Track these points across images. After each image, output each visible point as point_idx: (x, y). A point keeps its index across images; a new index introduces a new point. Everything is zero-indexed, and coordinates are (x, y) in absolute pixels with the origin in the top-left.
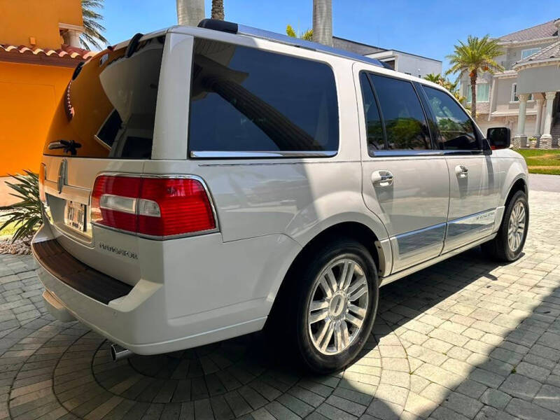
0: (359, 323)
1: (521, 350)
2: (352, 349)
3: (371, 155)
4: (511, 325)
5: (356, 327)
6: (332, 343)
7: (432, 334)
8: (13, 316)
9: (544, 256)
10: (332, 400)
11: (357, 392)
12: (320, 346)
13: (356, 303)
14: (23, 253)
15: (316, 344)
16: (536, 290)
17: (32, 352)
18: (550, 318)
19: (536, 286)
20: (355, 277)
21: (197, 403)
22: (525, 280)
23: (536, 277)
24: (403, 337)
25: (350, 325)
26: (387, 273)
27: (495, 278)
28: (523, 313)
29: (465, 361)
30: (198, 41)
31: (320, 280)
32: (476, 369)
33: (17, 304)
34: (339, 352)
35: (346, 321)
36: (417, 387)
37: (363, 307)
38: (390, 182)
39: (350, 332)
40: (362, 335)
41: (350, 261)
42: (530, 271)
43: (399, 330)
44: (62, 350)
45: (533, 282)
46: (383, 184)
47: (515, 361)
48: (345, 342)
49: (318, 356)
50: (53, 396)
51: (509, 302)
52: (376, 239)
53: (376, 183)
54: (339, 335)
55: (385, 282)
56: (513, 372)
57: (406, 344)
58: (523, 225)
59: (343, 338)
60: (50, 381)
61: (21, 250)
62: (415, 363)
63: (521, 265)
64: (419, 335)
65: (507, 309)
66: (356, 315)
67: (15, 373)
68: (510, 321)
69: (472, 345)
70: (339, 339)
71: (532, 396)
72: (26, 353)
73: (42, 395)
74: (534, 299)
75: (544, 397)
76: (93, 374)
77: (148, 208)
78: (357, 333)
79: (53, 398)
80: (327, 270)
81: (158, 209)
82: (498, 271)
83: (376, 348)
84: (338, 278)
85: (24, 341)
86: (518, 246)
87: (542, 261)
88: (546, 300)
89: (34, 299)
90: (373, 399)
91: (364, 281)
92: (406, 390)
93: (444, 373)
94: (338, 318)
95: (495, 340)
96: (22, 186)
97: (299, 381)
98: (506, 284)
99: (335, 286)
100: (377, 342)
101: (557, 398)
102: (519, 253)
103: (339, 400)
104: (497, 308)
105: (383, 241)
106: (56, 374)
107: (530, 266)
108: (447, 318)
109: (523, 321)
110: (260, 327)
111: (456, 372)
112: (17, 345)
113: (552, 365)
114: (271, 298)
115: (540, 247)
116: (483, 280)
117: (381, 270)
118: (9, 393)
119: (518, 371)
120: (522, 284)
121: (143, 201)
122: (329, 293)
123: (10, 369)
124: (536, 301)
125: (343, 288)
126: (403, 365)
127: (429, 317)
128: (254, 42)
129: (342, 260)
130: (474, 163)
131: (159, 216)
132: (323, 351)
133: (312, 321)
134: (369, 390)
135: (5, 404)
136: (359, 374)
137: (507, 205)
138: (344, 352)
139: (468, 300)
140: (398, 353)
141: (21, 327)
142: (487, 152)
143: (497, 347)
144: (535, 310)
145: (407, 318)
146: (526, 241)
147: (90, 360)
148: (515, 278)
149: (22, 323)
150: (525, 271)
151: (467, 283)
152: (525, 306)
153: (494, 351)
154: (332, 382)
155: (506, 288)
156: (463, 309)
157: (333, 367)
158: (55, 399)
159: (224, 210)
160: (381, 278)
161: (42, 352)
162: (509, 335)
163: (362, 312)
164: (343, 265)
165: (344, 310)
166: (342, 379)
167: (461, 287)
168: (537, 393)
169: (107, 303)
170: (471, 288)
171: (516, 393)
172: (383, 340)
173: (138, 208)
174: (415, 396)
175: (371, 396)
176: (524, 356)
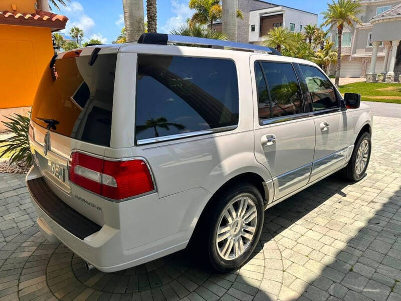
0: (250, 237)
1: (358, 253)
2: (245, 254)
3: (261, 124)
4: (353, 234)
5: (248, 240)
6: (232, 251)
7: (299, 241)
8: (15, 225)
9: (379, 176)
10: (231, 291)
11: (248, 285)
13: (249, 224)
14: (17, 173)
15: (222, 255)
16: (372, 205)
17: (30, 253)
18: (379, 228)
19: (372, 202)
20: (249, 207)
21: (143, 293)
22: (365, 197)
23: (372, 194)
24: (280, 242)
25: (244, 239)
26: (270, 201)
27: (344, 195)
28: (361, 224)
29: (319, 262)
31: (224, 213)
32: (327, 268)
33: (17, 214)
34: (237, 256)
35: (242, 236)
36: (287, 282)
37: (253, 226)
38: (274, 142)
39: (244, 243)
40: (252, 245)
41: (245, 198)
42: (368, 189)
43: (278, 237)
44: (51, 252)
45: (370, 199)
46: (269, 144)
47: (352, 262)
48: (241, 249)
49: (222, 262)
50: (47, 287)
51: (353, 215)
52: (263, 180)
53: (264, 144)
54: (237, 244)
55: (268, 207)
56: (351, 270)
57: (282, 249)
58: (366, 156)
59: (239, 247)
60: (45, 276)
61: (16, 170)
62: (287, 263)
63: (364, 184)
64: (290, 241)
65: (350, 221)
66: (248, 232)
67: (21, 270)
68: (352, 231)
69: (326, 249)
70: (237, 249)
71: (361, 288)
72: (26, 254)
73: (40, 287)
74: (370, 212)
75: (370, 290)
76: (73, 271)
77: (108, 180)
78: (248, 244)
79: (47, 290)
80: (230, 206)
81: (115, 181)
82: (347, 189)
83: (261, 251)
84: (236, 210)
85: (24, 245)
86: (362, 170)
87: (378, 181)
88: (379, 213)
89: (29, 211)
90: (258, 290)
91: (255, 209)
92: (280, 284)
93: (306, 271)
94: (236, 236)
95: (341, 245)
96: (14, 124)
97: (209, 278)
98: (352, 200)
99: (234, 214)
100: (262, 247)
101: (378, 290)
102: (363, 174)
103: (236, 291)
104: (344, 220)
105: (268, 182)
106: (48, 271)
107: (370, 185)
108: (310, 227)
109: (361, 231)
110: (184, 247)
111: (313, 270)
112: (19, 249)
113: (376, 265)
115: (378, 169)
116: (337, 196)
117: (266, 200)
118: (18, 286)
119: (354, 270)
120: (363, 200)
121: (105, 176)
122: (230, 220)
123: (17, 266)
124: (371, 215)
125: (240, 216)
126: (278, 265)
127: (298, 227)
128: (179, 51)
129: (239, 198)
130: (336, 117)
131: (116, 186)
132: (226, 258)
133: (218, 240)
134: (256, 284)
135: (16, 294)
136: (249, 272)
138: (240, 257)
139: (325, 213)
140: (276, 255)
141: (21, 233)
142: (343, 109)
143: (342, 251)
144: (370, 221)
145: (283, 228)
146: (369, 163)
147: (70, 260)
148: (358, 195)
149: (22, 230)
150: (365, 189)
151: (326, 199)
152: (363, 218)
153: (340, 254)
154: (231, 277)
155: (351, 203)
156: (322, 221)
157: (233, 267)
158: (49, 290)
160: (266, 204)
161: (37, 253)
162: (351, 242)
163: (253, 229)
164: (240, 201)
165: (241, 229)
166: (238, 275)
167: (320, 203)
168: (365, 287)
169: (83, 239)
170: (328, 202)
171: (351, 287)
172: (266, 245)
173: (101, 178)
174: (286, 289)
175: (257, 288)
176: (359, 258)
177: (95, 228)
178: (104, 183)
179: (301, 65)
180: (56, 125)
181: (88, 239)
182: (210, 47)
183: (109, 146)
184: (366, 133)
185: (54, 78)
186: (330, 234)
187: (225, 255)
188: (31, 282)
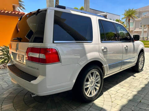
0: (98, 88)
1: (142, 96)
2: (96, 95)
3: (101, 42)
7: (118, 92)
10: (90, 109)
11: (97, 107)
12: (87, 94)
13: (97, 83)
15: (86, 94)
16: (147, 80)
20: (97, 76)
22: (144, 77)
24: (110, 92)
25: (95, 89)
27: (135, 77)
28: (143, 86)
29: (127, 99)
30: (56, 12)
31: (87, 76)
32: (130, 101)
33: (2, 83)
34: (92, 96)
36: (114, 106)
37: (99, 84)
38: (107, 50)
39: (95, 91)
40: (99, 91)
41: (96, 71)
42: (145, 75)
43: (109, 90)
44: (15, 95)
45: (146, 78)
46: (105, 50)
47: (141, 99)
48: (94, 93)
49: (87, 97)
51: (139, 83)
52: (103, 65)
53: (103, 50)
54: (92, 91)
55: (105, 77)
56: (140, 102)
57: (111, 94)
58: (143, 62)
59: (93, 92)
60: (12, 104)
61: (2, 68)
62: (113, 99)
64: (114, 92)
65: (138, 85)
66: (97, 86)
67: (3, 101)
68: (139, 88)
69: (129, 95)
70: (92, 93)
71: (145, 108)
72: (5, 96)
73: (10, 107)
74: (146, 82)
77: (42, 56)
78: (97, 91)
80: (89, 73)
81: (45, 56)
82: (136, 75)
83: (102, 95)
84: (92, 76)
85: (4, 93)
86: (142, 68)
87: (148, 72)
89: (6, 81)
90: (102, 109)
91: (99, 77)
92: (111, 107)
93: (121, 102)
94: (92, 87)
95: (135, 93)
96: (2, 50)
97: (81, 104)
98: (138, 78)
99: (91, 78)
100: (103, 94)
102: (142, 70)
103: (93, 109)
104: (136, 85)
105: (105, 66)
106: (14, 102)
107: (145, 73)
108: (122, 87)
109: (143, 88)
110: (71, 89)
111: (124, 101)
112: (3, 94)
114: (74, 81)
115: (148, 68)
116: (132, 77)
117: (104, 74)
118: (1, 107)
119: (142, 101)
121: (41, 54)
122: (90, 80)
123: (1, 100)
125: (94, 78)
126: (110, 100)
127: (117, 87)
128: (70, 12)
129: (93, 71)
130: (130, 44)
131: (45, 58)
133: (85, 87)
134: (101, 106)
135: (0, 110)
136: (98, 102)
137: (139, 56)
138: (94, 96)
139: (128, 82)
140: (109, 96)
141: (3, 89)
142: (133, 42)
143: (136, 95)
144: (146, 85)
145: (111, 87)
146: (144, 66)
147: (23, 98)
148: (141, 77)
150: (143, 74)
151: (127, 78)
152: (143, 84)
154: (91, 104)
156: (127, 85)
157: (91, 100)
158: (14, 108)
159: (62, 57)
160: (104, 76)
161: (10, 96)
162: (139, 92)
163: (99, 85)
164: (94, 72)
165: (94, 84)
166: (93, 103)
167: (125, 79)
168: (147, 108)
169: (30, 82)
170: (128, 79)
171: (141, 107)
173: (39, 56)
174: (113, 108)
175: (101, 108)
176: (143, 98)
178: (40, 57)
180: (21, 40)
181: (32, 82)
183: (43, 43)
184: (142, 53)
186: (130, 89)
187: (88, 94)
188: (7, 105)
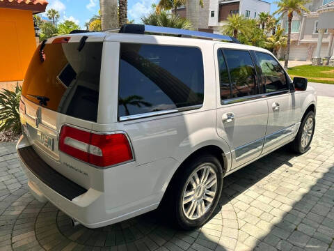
0: (210, 200)
1: (302, 215)
2: (206, 215)
3: (222, 104)
4: (297, 198)
5: (209, 202)
6: (196, 212)
7: (252, 204)
8: (5, 187)
9: (321, 150)
10: (194, 246)
11: (209, 241)
12: (190, 216)
13: (210, 189)
14: (4, 141)
15: (187, 215)
16: (315, 174)
17: (20, 212)
18: (320, 194)
19: (315, 171)
20: (210, 175)
21: (119, 246)
22: (309, 167)
23: (315, 165)
24: (236, 205)
25: (206, 202)
26: (228, 170)
27: (291, 165)
28: (304, 190)
29: (269, 222)
31: (190, 179)
32: (275, 227)
34: (199, 217)
35: (204, 200)
36: (242, 238)
37: (214, 191)
38: (233, 119)
39: (206, 205)
40: (212, 206)
41: (207, 167)
42: (313, 161)
43: (233, 201)
44: (38, 210)
45: (313, 169)
46: (228, 121)
47: (297, 223)
48: (203, 211)
49: (188, 222)
50: (36, 241)
51: (298, 183)
52: (222, 152)
53: (224, 121)
54: (199, 206)
55: (226, 175)
56: (296, 229)
57: (237, 210)
58: (311, 132)
59: (201, 209)
60: (33, 232)
62: (242, 223)
63: (308, 156)
64: (245, 205)
65: (296, 188)
66: (209, 196)
67: (13, 226)
69: (274, 212)
70: (199, 210)
71: (304, 245)
72: (16, 213)
73: (30, 240)
74: (312, 180)
75: (311, 246)
77: (95, 151)
78: (209, 206)
80: (195, 173)
82: (294, 160)
83: (220, 212)
84: (200, 177)
86: (307, 144)
87: (321, 153)
88: (320, 182)
89: (16, 175)
90: (217, 245)
91: (215, 176)
92: (236, 241)
93: (258, 229)
94: (199, 199)
95: (287, 208)
97: (174, 236)
98: (298, 170)
99: (198, 180)
100: (220, 209)
101: (318, 247)
102: (307, 148)
103: (199, 246)
104: (291, 187)
105: (227, 153)
106: (36, 227)
107: (313, 157)
108: (261, 193)
109: (305, 196)
110: (155, 208)
111: (263, 228)
112: (11, 207)
113: (318, 226)
115: (320, 143)
116: (284, 166)
117: (224, 168)
118: (11, 239)
119: (298, 229)
120: (307, 170)
121: (92, 146)
122: (194, 185)
123: (9, 223)
124: (313, 183)
125: (205, 183)
126: (234, 224)
127: (250, 193)
128: (154, 39)
129: (202, 166)
131: (102, 155)
132: (190, 218)
133: (184, 203)
134: (215, 239)
135: (10, 246)
136: (209, 229)
137: (302, 121)
138: (202, 217)
139: (274, 180)
140: (232, 216)
141: (11, 194)
142: (292, 91)
143: (288, 213)
144: (312, 188)
145: (238, 193)
147: (55, 218)
148: (303, 166)
149: (12, 191)
150: (309, 160)
151: (275, 169)
152: (307, 186)
153: (287, 215)
154: (195, 234)
155: (297, 172)
156: (271, 187)
157: (198, 224)
158: (37, 243)
160: (224, 173)
161: (25, 212)
162: (296, 205)
163: (213, 194)
164: (203, 169)
165: (203, 193)
166: (200, 232)
167: (270, 171)
168: (307, 244)
169: (71, 200)
170: (277, 171)
171: (296, 243)
172: (224, 207)
173: (89, 148)
174: (241, 244)
175: (216, 243)
176: (302, 219)
177: (81, 190)
178: (92, 152)
179: (257, 52)
180: (47, 102)
181: (76, 200)
182: (180, 36)
183: (96, 122)
184: (312, 112)
185: (42, 60)
186: (279, 198)
188: (22, 236)
